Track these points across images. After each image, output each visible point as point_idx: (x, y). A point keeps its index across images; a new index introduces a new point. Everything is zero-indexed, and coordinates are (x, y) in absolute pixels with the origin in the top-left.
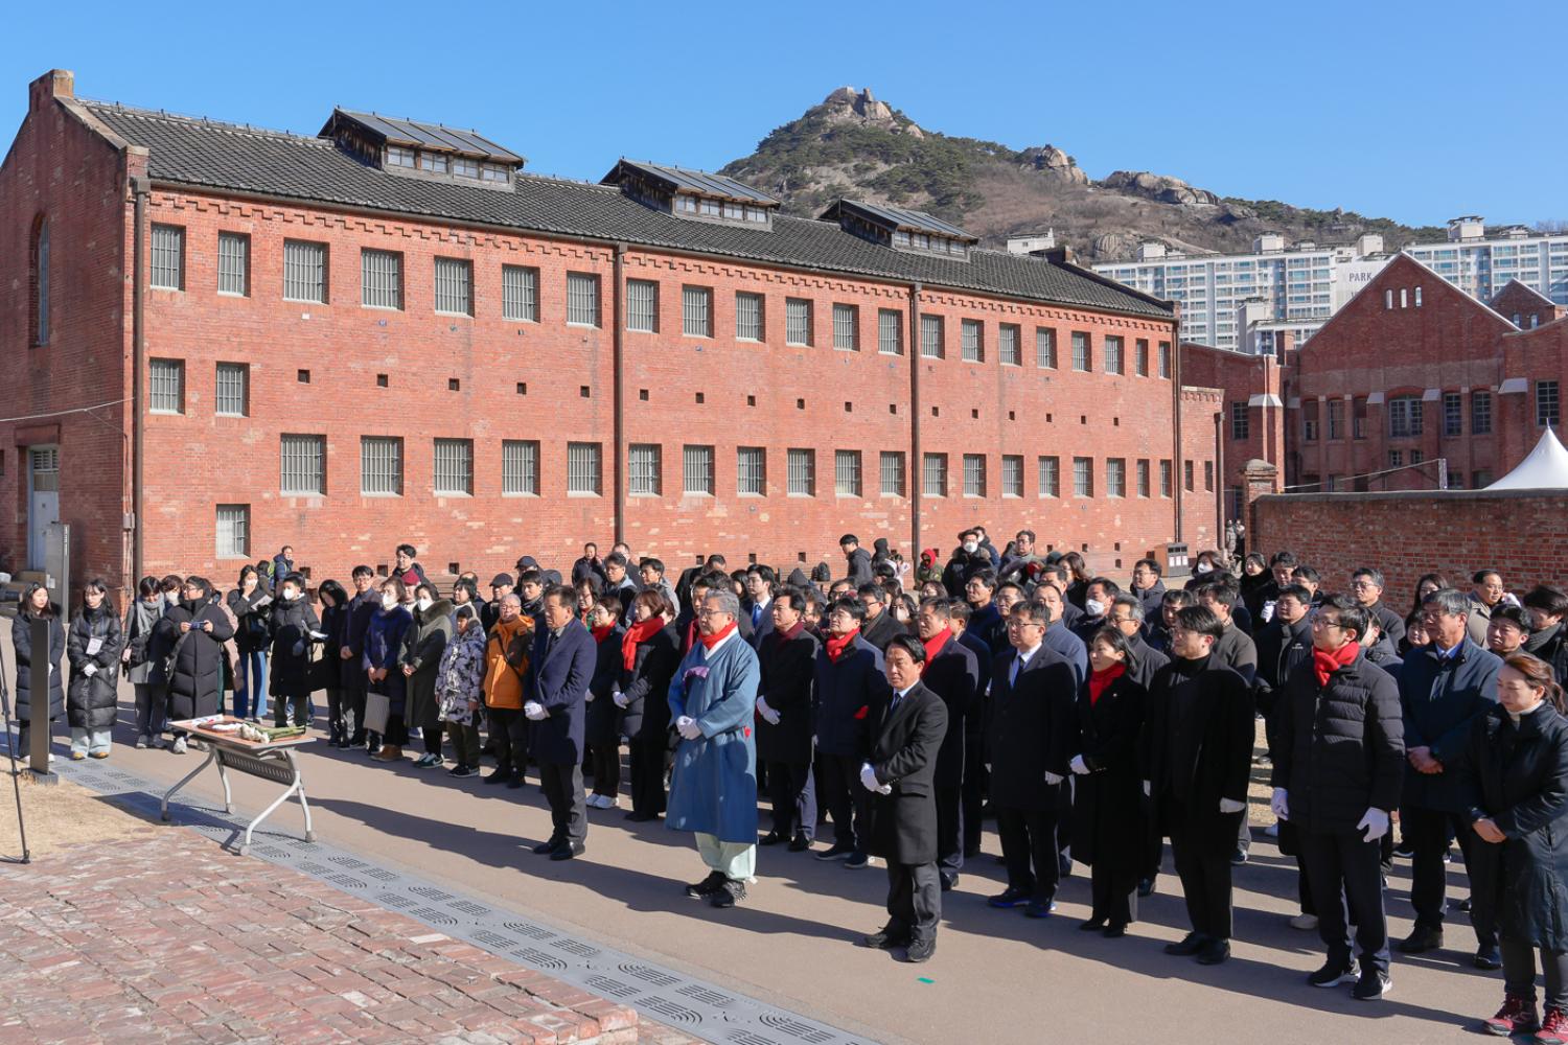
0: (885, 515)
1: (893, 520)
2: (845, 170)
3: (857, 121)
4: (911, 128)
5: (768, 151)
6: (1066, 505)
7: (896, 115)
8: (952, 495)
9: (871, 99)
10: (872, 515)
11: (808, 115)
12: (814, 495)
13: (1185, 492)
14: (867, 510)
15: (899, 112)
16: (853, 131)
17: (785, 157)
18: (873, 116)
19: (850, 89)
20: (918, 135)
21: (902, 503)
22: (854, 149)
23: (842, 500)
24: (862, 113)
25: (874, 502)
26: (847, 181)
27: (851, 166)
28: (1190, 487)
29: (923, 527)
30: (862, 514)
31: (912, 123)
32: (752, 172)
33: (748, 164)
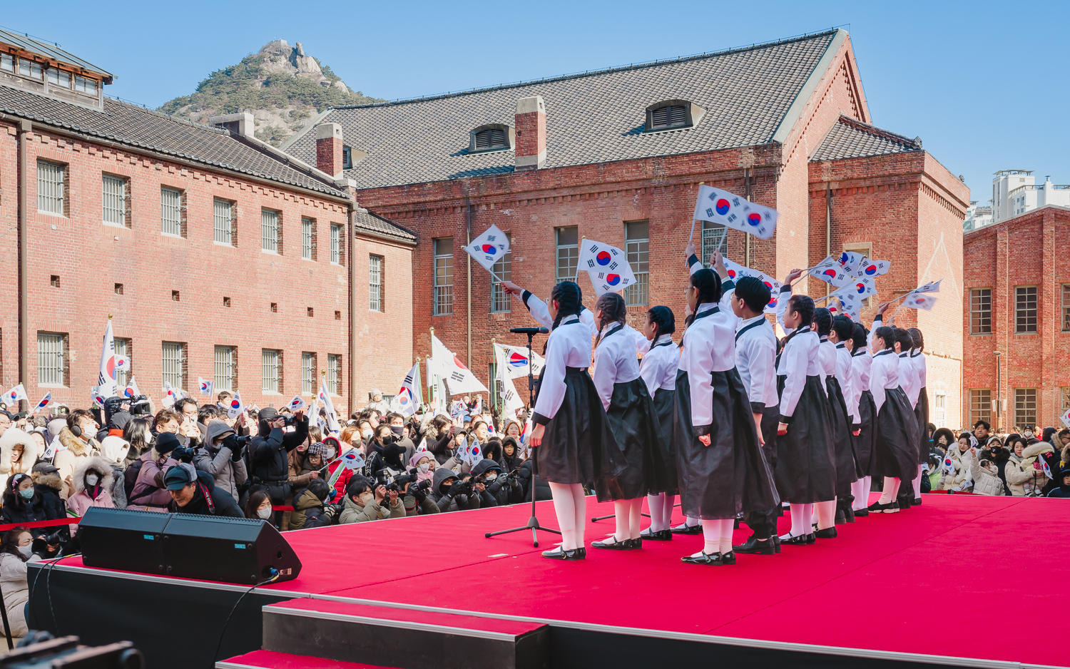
2: (282, 115)
3: (291, 71)
4: (338, 84)
5: (209, 91)
7: (325, 71)
9: (302, 53)
11: (245, 62)
15: (328, 67)
16: (288, 81)
17: (225, 97)
18: (304, 68)
19: (284, 42)
20: (345, 90)
22: (289, 97)
24: (295, 65)
26: (283, 126)
27: (287, 112)
31: (339, 79)
32: (194, 110)
33: (190, 101)
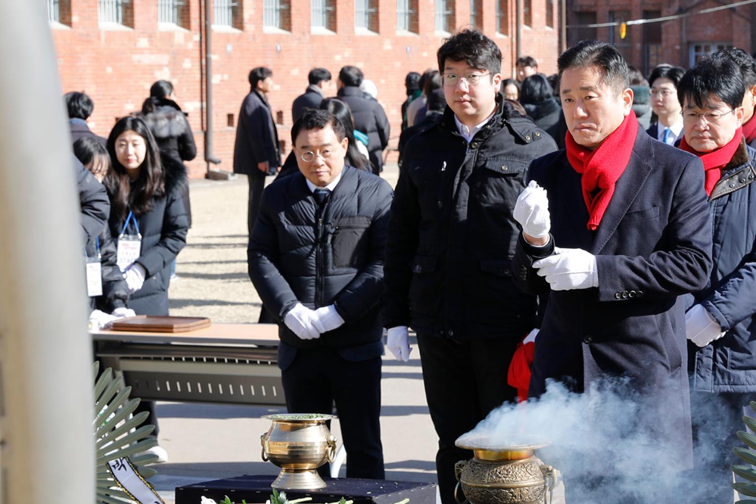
0: (165, 59)
1: (175, 65)
6: (388, 46)
8: (249, 27)
10: (148, 59)
12: (69, 24)
13: (524, 28)
14: (141, 51)
21: (187, 39)
23: (109, 34)
25: (150, 37)
28: (528, 21)
29: (215, 79)
30: (136, 58)
